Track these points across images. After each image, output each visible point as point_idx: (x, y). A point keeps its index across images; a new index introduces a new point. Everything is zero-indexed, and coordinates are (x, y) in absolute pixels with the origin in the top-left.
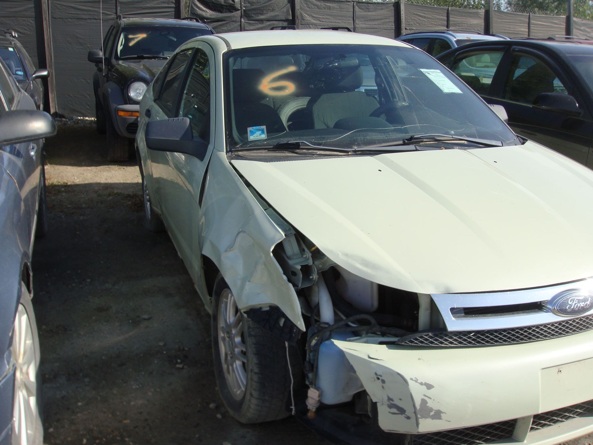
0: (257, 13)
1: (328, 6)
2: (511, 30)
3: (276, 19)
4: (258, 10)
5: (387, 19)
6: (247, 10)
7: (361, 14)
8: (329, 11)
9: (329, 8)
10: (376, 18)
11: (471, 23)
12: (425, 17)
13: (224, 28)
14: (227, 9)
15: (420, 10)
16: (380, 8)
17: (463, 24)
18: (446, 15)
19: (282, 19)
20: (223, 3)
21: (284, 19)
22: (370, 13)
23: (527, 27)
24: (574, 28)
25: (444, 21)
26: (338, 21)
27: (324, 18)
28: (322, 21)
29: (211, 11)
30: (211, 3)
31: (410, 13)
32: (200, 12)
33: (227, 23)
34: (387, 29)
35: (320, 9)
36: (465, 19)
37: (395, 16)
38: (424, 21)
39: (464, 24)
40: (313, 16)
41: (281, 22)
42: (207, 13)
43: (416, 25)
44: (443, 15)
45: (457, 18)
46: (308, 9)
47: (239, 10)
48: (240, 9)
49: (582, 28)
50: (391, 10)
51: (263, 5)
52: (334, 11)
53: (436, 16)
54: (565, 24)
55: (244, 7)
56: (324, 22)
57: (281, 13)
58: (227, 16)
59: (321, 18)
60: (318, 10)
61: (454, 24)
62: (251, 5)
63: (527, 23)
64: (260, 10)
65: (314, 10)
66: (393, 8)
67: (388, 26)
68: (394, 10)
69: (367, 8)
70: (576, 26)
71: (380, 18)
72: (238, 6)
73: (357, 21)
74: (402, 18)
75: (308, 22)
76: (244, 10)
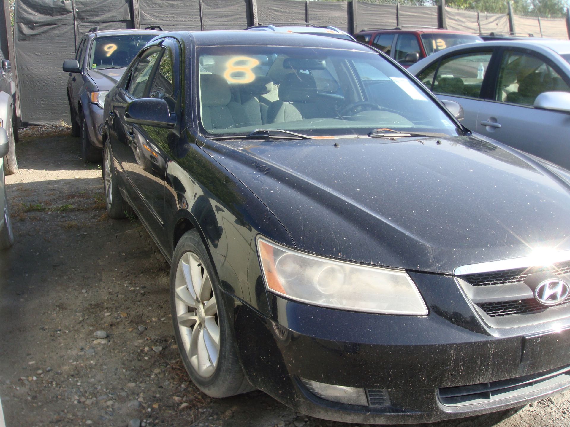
0: (92, 15)
1: (171, 4)
2: (378, 22)
3: (114, 20)
4: (92, 11)
5: (238, 15)
6: (80, 12)
7: (209, 11)
8: (172, 9)
9: (173, 6)
10: (226, 14)
11: (333, 16)
12: (281, 12)
13: (56, 32)
14: (58, 11)
15: (275, 4)
16: (230, 3)
17: (323, 17)
18: (304, 9)
19: (120, 20)
20: (52, 6)
21: (122, 19)
22: (220, 9)
23: (396, 18)
24: (446, 17)
25: (303, 15)
26: (183, 19)
27: (167, 17)
28: (166, 20)
29: (40, 15)
30: (38, 5)
31: (264, 8)
32: (28, 16)
33: (59, 26)
34: (238, 26)
35: (162, 8)
36: (326, 12)
37: (247, 12)
38: (280, 15)
39: (325, 17)
40: (155, 16)
41: (119, 23)
42: (35, 17)
43: (272, 20)
44: (301, 9)
45: (318, 11)
46: (148, 8)
47: (71, 12)
48: (72, 10)
49: (456, 18)
50: (243, 5)
51: (98, 6)
52: (178, 10)
53: (293, 9)
54: (436, 14)
55: (77, 8)
56: (168, 21)
57: (118, 14)
58: (57, 18)
59: (164, 17)
60: (160, 9)
61: (314, 18)
62: (85, 7)
63: (396, 14)
64: (94, 11)
65: (155, 9)
66: (244, 3)
67: (240, 23)
68: (246, 5)
69: (215, 5)
70: (449, 16)
71: (230, 14)
72: (70, 8)
73: (204, 19)
74: (254, 13)
75: (149, 21)
76: (77, 12)
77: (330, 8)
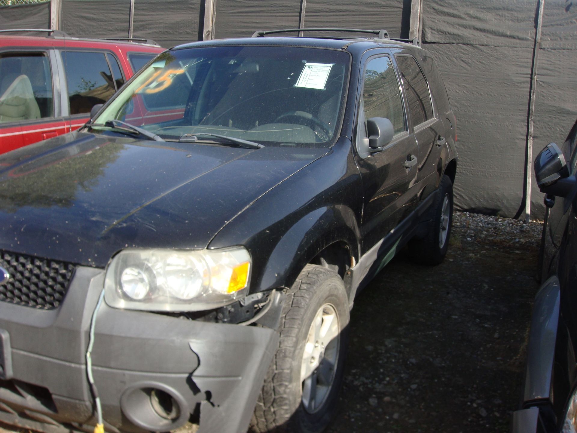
77: (169, 8)
